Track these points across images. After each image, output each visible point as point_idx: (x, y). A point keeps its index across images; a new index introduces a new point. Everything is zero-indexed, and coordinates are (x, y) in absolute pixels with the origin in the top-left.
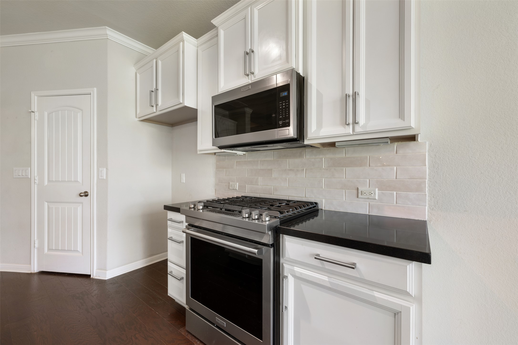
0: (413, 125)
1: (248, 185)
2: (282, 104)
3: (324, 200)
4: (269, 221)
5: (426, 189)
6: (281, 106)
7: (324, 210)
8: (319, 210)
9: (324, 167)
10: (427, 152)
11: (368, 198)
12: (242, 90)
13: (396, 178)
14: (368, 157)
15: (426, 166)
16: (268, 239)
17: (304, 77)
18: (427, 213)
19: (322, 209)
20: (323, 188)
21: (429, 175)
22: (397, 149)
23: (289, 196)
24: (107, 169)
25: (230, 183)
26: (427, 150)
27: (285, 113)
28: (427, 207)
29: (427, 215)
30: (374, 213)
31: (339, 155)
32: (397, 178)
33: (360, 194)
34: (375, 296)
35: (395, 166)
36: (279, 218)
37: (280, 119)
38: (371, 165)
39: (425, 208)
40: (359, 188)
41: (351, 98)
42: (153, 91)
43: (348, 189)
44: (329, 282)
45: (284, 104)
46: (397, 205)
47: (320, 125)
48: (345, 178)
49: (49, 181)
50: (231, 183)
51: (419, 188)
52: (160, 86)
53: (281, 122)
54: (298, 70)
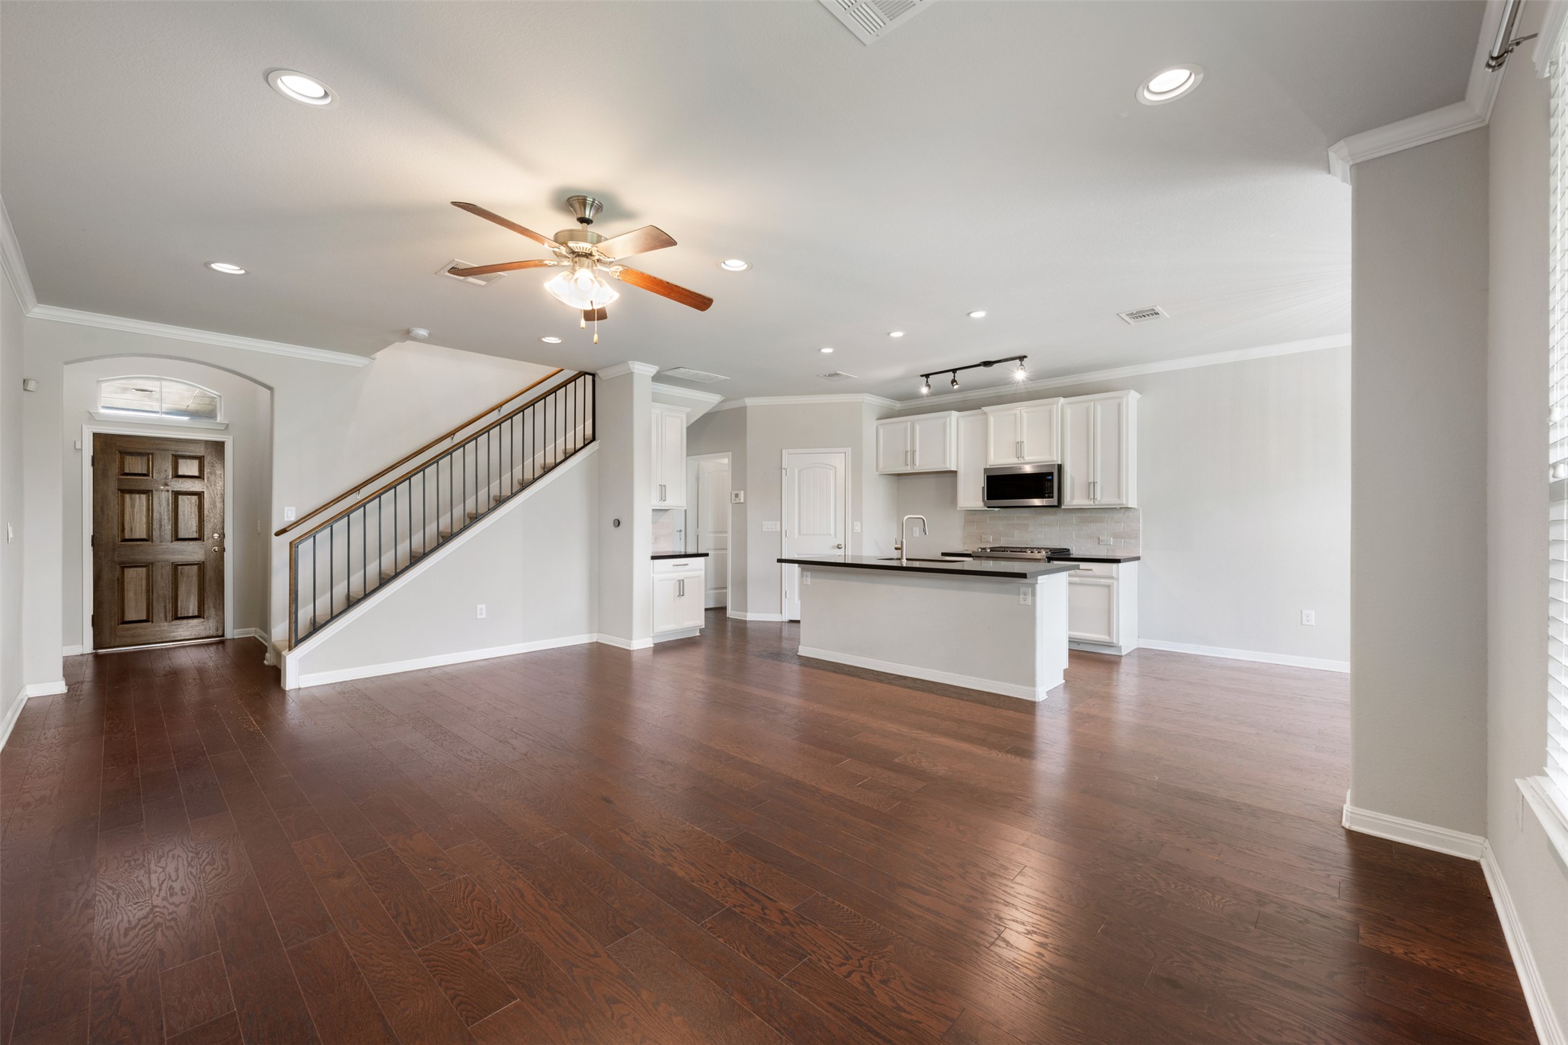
0: (1124, 503)
1: (1003, 538)
2: (1048, 482)
3: (1074, 548)
5: (1140, 538)
8: (1071, 553)
9: (1074, 523)
10: (1140, 515)
11: (1106, 545)
13: (1123, 531)
14: (1106, 517)
15: (1140, 524)
17: (1061, 464)
18: (1141, 552)
19: (1073, 553)
20: (1074, 538)
21: (1142, 529)
22: (1124, 513)
24: (861, 523)
27: (1050, 489)
28: (1141, 549)
29: (1140, 554)
30: (1110, 553)
31: (1084, 516)
33: (1100, 542)
34: (1100, 581)
35: (1122, 524)
38: (1107, 522)
39: (1139, 550)
40: (1100, 538)
41: (1092, 484)
42: (907, 451)
43: (1092, 539)
45: (1050, 482)
46: (1124, 548)
47: (1073, 497)
48: (1090, 530)
49: (800, 533)
50: (983, 536)
51: (1136, 537)
52: (917, 448)
53: (1047, 495)
54: (1057, 461)
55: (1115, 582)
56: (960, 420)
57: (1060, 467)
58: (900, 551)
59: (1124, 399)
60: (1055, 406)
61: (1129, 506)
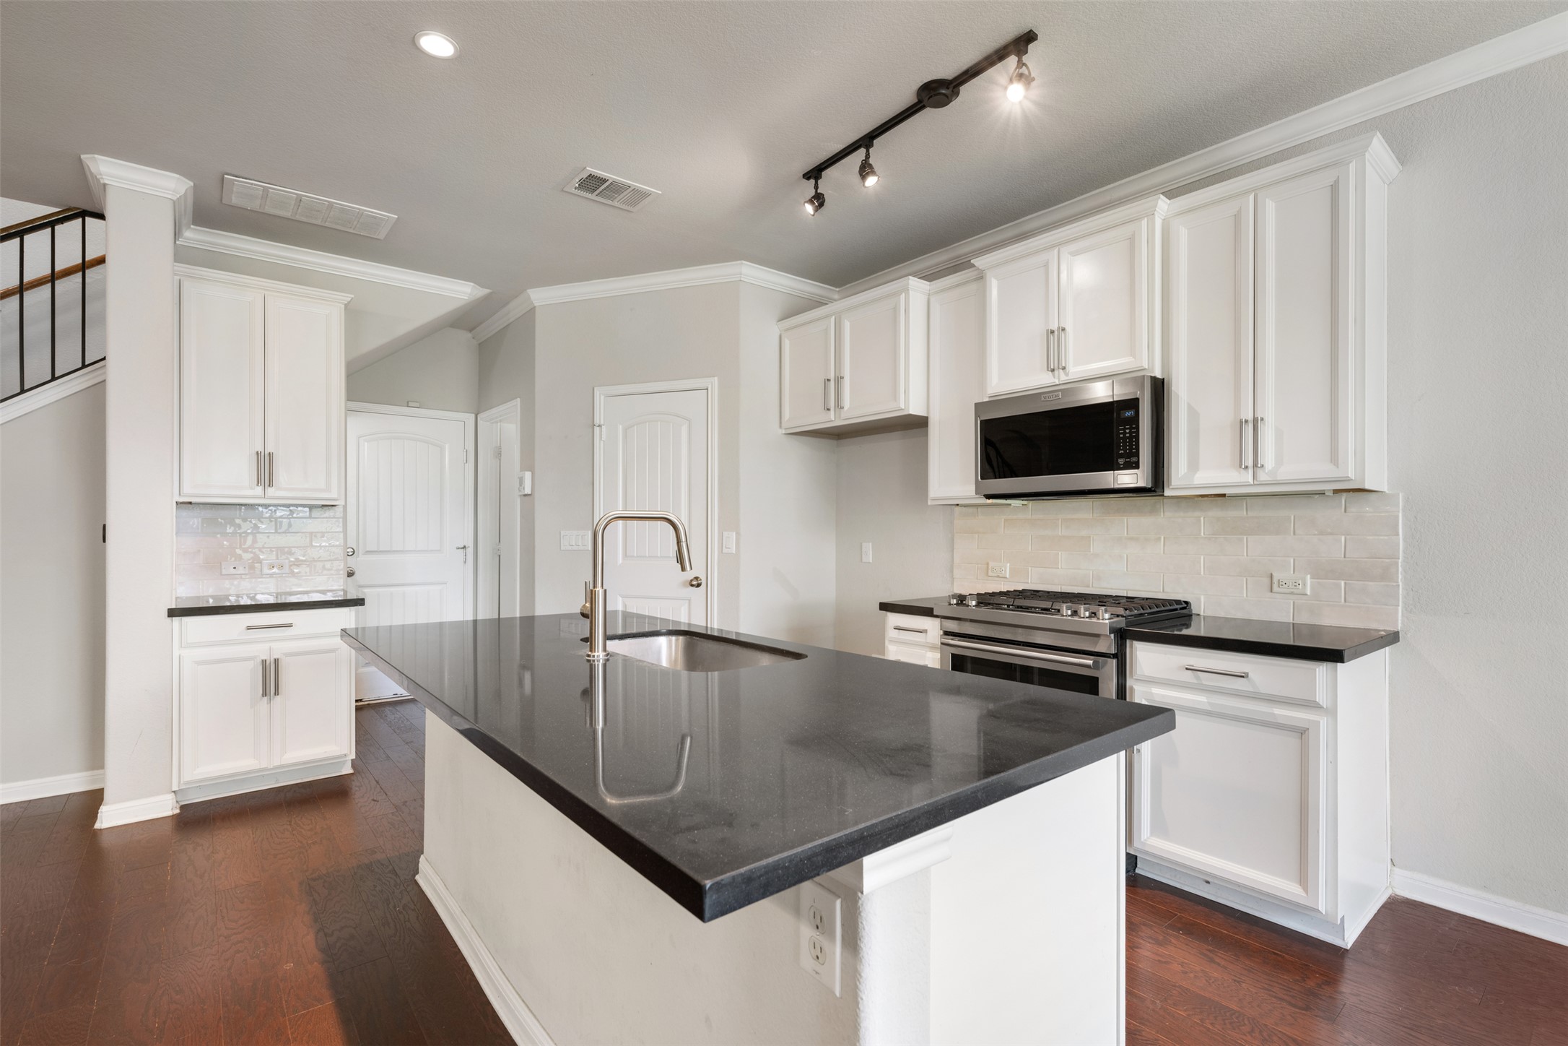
0: (1351, 475)
1: (1033, 568)
2: (1124, 429)
3: (1203, 599)
4: (1109, 619)
5: (1398, 577)
6: (1121, 433)
7: (1204, 617)
8: (1191, 615)
9: (1202, 534)
10: (1401, 511)
11: (1292, 593)
12: (1043, 399)
13: (1345, 557)
14: (1292, 517)
15: (1398, 535)
16: (1107, 645)
17: (1164, 379)
18: (1400, 618)
19: (1199, 615)
20: (1202, 573)
21: (1404, 552)
22: (1347, 505)
23: (1127, 590)
24: (738, 534)
25: (990, 563)
26: (1401, 508)
27: (1131, 446)
28: (1400, 608)
29: (1400, 622)
30: (1304, 619)
31: (1232, 513)
32: (1347, 556)
33: (1275, 586)
34: (1274, 714)
35: (1344, 535)
36: (1123, 616)
37: (1121, 456)
38: (1297, 532)
39: (1397, 610)
40: (1273, 574)
41: (1251, 426)
42: (829, 380)
43: (1253, 576)
44: (1209, 703)
45: (1127, 431)
46: (1347, 604)
47: (1194, 465)
48: (1245, 554)
49: (625, 555)
51: (1386, 575)
52: (847, 373)
53: (1121, 461)
54: (1153, 371)
55: (1324, 722)
56: (932, 299)
57: (1159, 388)
58: (588, 621)
59: (1352, 167)
60: (1145, 222)
61: (1367, 487)
